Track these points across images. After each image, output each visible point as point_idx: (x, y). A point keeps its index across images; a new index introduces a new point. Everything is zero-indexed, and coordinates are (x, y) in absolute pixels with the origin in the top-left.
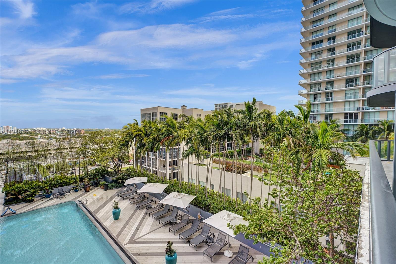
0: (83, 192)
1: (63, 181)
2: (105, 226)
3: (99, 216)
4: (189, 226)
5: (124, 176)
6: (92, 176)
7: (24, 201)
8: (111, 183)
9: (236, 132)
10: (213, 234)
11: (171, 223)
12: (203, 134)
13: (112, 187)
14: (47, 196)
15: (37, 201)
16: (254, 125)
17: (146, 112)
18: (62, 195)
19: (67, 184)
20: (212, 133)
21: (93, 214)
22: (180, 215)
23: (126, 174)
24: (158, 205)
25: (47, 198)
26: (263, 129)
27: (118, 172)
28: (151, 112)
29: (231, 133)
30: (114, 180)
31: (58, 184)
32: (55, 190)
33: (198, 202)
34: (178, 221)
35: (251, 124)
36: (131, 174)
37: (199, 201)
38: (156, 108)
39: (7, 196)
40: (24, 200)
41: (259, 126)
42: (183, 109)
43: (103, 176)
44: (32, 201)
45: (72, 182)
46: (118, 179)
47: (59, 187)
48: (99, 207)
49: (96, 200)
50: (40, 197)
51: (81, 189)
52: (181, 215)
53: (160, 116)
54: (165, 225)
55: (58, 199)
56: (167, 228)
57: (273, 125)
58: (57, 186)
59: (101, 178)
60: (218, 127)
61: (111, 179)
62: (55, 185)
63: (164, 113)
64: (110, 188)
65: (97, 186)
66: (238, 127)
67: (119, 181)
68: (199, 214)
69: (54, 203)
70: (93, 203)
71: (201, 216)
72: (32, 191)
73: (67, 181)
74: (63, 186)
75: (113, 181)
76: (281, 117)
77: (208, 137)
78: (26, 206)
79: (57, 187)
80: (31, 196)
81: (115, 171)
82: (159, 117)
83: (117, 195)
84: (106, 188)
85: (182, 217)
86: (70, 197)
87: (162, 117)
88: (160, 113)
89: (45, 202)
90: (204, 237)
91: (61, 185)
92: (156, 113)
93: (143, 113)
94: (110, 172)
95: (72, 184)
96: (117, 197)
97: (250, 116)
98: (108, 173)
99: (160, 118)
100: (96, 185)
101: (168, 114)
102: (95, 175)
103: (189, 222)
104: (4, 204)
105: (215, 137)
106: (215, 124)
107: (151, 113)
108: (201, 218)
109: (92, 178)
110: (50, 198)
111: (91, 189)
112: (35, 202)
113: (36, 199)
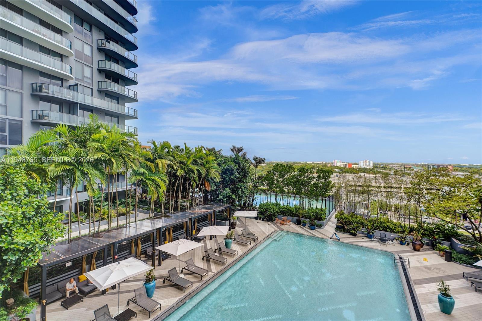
0: (410, 248)
1: (387, 226)
2: (421, 309)
3: (419, 290)
7: (348, 233)
8: (460, 253)
13: (460, 261)
14: (369, 236)
15: (359, 237)
18: (384, 242)
19: (392, 231)
21: (412, 283)
25: (369, 238)
30: (466, 250)
31: (382, 227)
32: (378, 233)
39: (338, 223)
40: (348, 231)
44: (355, 235)
46: (475, 252)
47: (381, 230)
48: (424, 279)
49: (425, 267)
50: (363, 234)
51: (408, 244)
55: (379, 244)
61: (461, 246)
62: (379, 227)
64: (456, 261)
65: (434, 249)
67: (478, 255)
69: (373, 246)
70: (417, 269)
72: (356, 225)
74: (387, 232)
75: (465, 252)
78: (349, 238)
79: (380, 230)
80: (354, 229)
81: (474, 236)
83: (465, 276)
84: (449, 257)
86: (393, 247)
89: (365, 241)
91: (385, 229)
95: (398, 232)
96: (464, 280)
98: (457, 236)
100: (433, 246)
102: (434, 232)
104: (335, 229)
109: (428, 235)
110: (371, 239)
111: (424, 250)
112: (357, 237)
113: (359, 235)
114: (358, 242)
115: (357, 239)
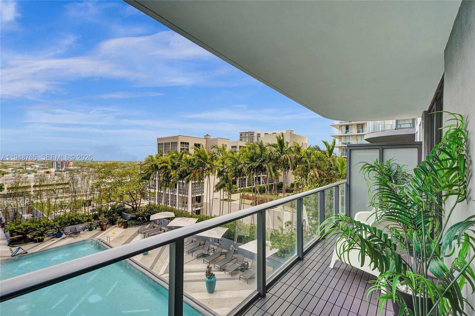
0: (98, 230)
1: (75, 219)
4: (223, 257)
5: (145, 213)
6: (108, 214)
8: (129, 220)
9: (269, 164)
10: (247, 262)
11: (204, 256)
12: (238, 166)
13: (133, 225)
14: (58, 235)
15: (47, 241)
16: (286, 159)
17: (164, 142)
18: (77, 234)
19: (80, 222)
20: (246, 165)
22: (212, 248)
23: (146, 210)
24: (188, 240)
25: (58, 237)
26: (294, 161)
27: (136, 209)
28: (170, 141)
29: (265, 165)
30: (132, 217)
31: (69, 223)
32: (68, 229)
33: (230, 235)
34: (211, 254)
35: (283, 157)
36: (152, 210)
37: (232, 233)
38: (177, 137)
39: (12, 236)
40: (33, 240)
41: (290, 159)
42: (206, 139)
43: (120, 213)
44: (41, 241)
45: (85, 220)
46: (138, 216)
49: (117, 238)
50: (50, 236)
51: (96, 228)
52: (214, 248)
53: (181, 146)
54: (198, 257)
55: (72, 238)
56: (201, 260)
57: (302, 158)
58: (69, 224)
59: (118, 215)
60: (252, 159)
61: (129, 216)
62: (66, 224)
63: (186, 143)
64: (130, 226)
66: (271, 160)
67: (139, 218)
68: (231, 246)
69: (69, 242)
70: (114, 241)
71: (234, 247)
72: (43, 229)
73: (80, 219)
74: (75, 225)
75: (132, 219)
76: (309, 151)
77: (242, 168)
78: (37, 246)
79: (68, 226)
80: (41, 235)
81: (133, 207)
82: (179, 147)
83: (138, 232)
84: (126, 226)
85: (214, 250)
86: (86, 235)
87: (182, 147)
88: (181, 143)
89: (57, 241)
90: (238, 265)
91: (73, 223)
92: (177, 143)
93: (159, 142)
94: (127, 209)
95: (85, 222)
96: (140, 234)
97: (282, 150)
98: (125, 210)
99: (181, 149)
100: (112, 223)
101: (189, 144)
102: (110, 212)
103: (222, 254)
104: (9, 245)
105: (250, 169)
106: (249, 156)
107: (170, 143)
108: (234, 249)
109: (107, 216)
110: (62, 238)
111: (108, 228)
112: (45, 242)
113: (46, 239)
114: (51, 245)
115: (47, 244)
